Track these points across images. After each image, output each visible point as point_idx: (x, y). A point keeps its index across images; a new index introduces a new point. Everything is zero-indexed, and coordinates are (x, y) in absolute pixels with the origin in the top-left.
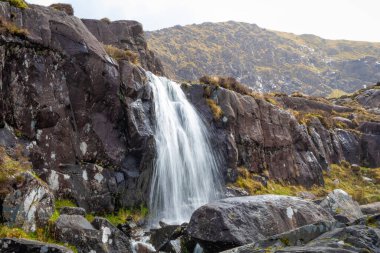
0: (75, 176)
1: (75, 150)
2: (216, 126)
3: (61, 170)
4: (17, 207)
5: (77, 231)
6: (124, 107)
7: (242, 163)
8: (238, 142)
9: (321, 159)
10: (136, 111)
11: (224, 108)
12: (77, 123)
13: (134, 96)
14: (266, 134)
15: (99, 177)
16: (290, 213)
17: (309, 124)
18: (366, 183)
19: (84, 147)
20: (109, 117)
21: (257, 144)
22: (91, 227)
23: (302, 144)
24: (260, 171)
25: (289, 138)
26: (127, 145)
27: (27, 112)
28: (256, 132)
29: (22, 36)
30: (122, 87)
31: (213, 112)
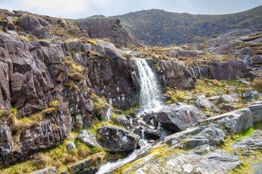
0: (117, 100)
1: (116, 90)
2: (159, 74)
3: (112, 98)
4: (105, 115)
5: (123, 121)
6: (130, 74)
7: (167, 86)
8: (166, 78)
9: (194, 79)
10: (134, 75)
11: (161, 67)
12: (115, 82)
13: (133, 70)
14: (175, 74)
15: (123, 98)
16: (188, 112)
17: (189, 65)
18: (210, 86)
19: (118, 89)
20: (125, 78)
21: (172, 78)
22: (126, 119)
23: (187, 75)
24: (174, 87)
25: (183, 74)
26: (131, 87)
27: (100, 81)
28: (172, 74)
29: (97, 55)
30: (129, 67)
31: (157, 69)
